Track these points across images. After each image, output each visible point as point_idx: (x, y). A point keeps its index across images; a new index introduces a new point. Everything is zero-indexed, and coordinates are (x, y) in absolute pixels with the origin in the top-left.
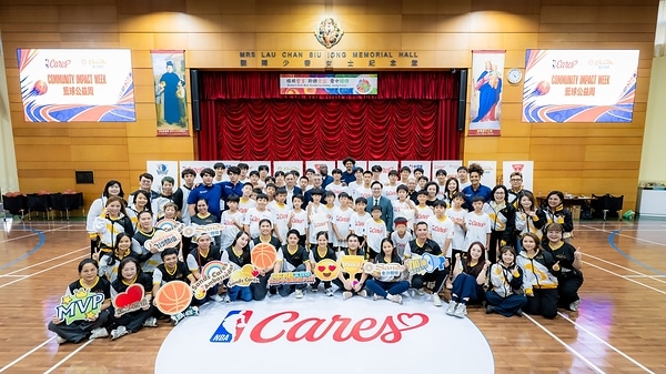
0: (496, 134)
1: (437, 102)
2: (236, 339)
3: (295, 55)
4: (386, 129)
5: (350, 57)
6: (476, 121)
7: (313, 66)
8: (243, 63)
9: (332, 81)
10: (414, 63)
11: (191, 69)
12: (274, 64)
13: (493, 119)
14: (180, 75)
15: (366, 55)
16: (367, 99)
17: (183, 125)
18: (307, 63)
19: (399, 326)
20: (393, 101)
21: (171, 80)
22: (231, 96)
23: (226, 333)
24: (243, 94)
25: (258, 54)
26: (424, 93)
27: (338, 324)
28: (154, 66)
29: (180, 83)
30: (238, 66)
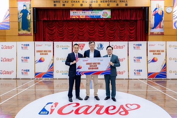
0: (162, 34)
1: (136, 21)
2: (51, 113)
3: (76, 2)
4: (114, 33)
5: (99, 2)
6: (153, 28)
7: (84, 6)
8: (55, 5)
9: (92, 13)
10: (126, 5)
11: (33, 8)
12: (68, 5)
13: (160, 27)
14: (29, 10)
15: (106, 2)
16: (107, 20)
17: (29, 31)
18: (82, 5)
19: (127, 109)
20: (118, 21)
21: (25, 12)
22: (49, 19)
23: (46, 111)
24: (55, 18)
25: (61, 2)
26: (131, 17)
27: (98, 108)
28: (18, 6)
29: (28, 14)
30: (53, 6)
